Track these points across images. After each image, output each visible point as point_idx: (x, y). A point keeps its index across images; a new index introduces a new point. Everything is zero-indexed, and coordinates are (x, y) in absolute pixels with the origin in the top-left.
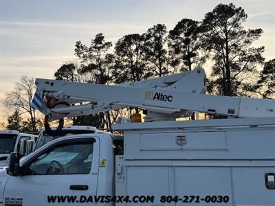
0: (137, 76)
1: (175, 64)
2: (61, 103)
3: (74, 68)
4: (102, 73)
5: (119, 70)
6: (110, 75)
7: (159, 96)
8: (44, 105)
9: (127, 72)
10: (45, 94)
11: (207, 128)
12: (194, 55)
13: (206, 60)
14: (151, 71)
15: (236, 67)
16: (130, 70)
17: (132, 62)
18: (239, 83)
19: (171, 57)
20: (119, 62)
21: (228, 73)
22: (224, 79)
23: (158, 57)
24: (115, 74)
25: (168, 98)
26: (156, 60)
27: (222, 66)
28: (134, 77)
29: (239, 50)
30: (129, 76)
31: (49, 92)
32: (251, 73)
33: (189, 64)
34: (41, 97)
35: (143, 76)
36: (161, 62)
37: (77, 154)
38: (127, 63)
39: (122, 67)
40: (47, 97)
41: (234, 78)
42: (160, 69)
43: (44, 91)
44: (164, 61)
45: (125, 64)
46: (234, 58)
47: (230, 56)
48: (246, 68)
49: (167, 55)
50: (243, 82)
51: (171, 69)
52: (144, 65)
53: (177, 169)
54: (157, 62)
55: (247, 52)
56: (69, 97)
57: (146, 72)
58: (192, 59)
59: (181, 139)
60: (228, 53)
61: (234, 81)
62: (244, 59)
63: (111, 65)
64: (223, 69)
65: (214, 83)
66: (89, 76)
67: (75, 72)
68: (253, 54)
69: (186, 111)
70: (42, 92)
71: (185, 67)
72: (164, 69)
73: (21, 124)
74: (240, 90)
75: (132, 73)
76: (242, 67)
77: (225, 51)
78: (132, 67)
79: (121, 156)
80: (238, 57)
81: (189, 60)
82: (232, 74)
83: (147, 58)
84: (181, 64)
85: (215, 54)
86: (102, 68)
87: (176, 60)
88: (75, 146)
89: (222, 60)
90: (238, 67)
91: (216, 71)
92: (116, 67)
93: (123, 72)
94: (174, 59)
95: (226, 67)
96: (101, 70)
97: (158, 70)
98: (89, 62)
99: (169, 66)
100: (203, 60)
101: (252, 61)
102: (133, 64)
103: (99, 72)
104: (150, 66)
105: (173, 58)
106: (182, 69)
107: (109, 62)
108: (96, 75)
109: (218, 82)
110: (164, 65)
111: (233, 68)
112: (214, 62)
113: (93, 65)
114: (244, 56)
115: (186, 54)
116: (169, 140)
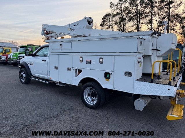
7: (71, 29)
8: (45, 34)
33: (169, 8)
34: (43, 31)
44: (154, 7)
54: (151, 8)
56: (50, 31)
58: (171, 5)
59: (61, 45)
63: (126, 12)
71: (166, 10)
94: (161, 6)
100: (179, 5)
103: (121, 16)
108: (119, 17)
113: (118, 13)
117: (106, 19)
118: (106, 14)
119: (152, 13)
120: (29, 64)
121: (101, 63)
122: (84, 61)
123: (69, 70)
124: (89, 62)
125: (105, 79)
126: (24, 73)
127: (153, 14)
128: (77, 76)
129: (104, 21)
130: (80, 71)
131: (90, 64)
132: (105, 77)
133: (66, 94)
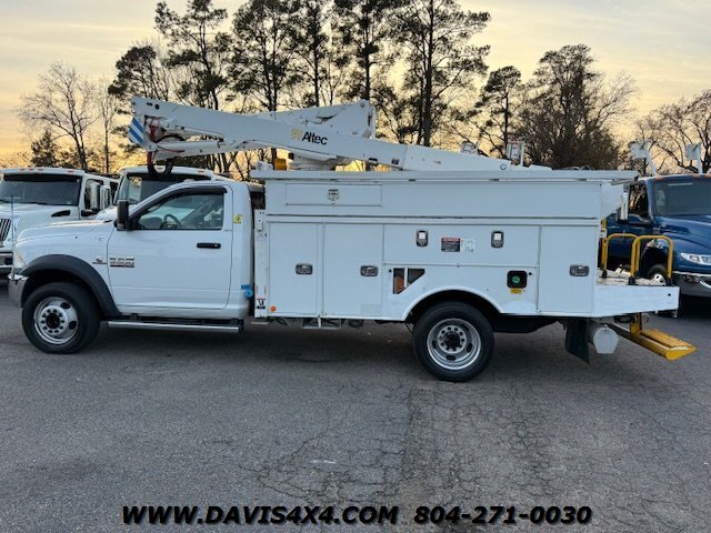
0: (275, 79)
1: (341, 63)
2: (171, 136)
3: (154, 55)
4: (209, 69)
5: (240, 66)
6: (224, 74)
7: (309, 137)
8: (147, 138)
9: (255, 71)
10: (149, 121)
11: (363, 181)
12: (376, 49)
13: (396, 60)
14: (300, 74)
15: (441, 77)
16: (261, 68)
17: (265, 53)
18: (444, 107)
19: (335, 49)
20: (241, 52)
21: (429, 86)
22: (422, 96)
23: (313, 47)
24: (235, 74)
25: (321, 140)
26: (308, 52)
27: (420, 74)
28: (269, 82)
29: (449, 48)
30: (260, 79)
31: (153, 118)
32: (464, 90)
33: (366, 65)
34: (142, 125)
35: (285, 80)
36: (319, 57)
37: (192, 210)
38: (257, 55)
39: (246, 62)
40: (150, 126)
41: (437, 97)
42: (316, 71)
43: (146, 117)
44: (322, 56)
45: (251, 55)
46: (441, 61)
47: (435, 57)
48: (457, 81)
49: (329, 46)
50: (452, 104)
51: (334, 71)
52: (287, 61)
53: (327, 226)
54: (311, 56)
55: (463, 53)
56: (183, 128)
57: (289, 74)
58: (371, 57)
59: (333, 192)
60: (431, 53)
61: (437, 101)
62: (455, 66)
63: (224, 55)
64: (421, 79)
65: (405, 102)
66: (183, 74)
67: (157, 63)
68: (471, 58)
69: (343, 158)
70: (143, 118)
71: (359, 70)
72: (324, 71)
73: (57, 156)
74: (445, 118)
75: (265, 73)
76: (452, 79)
77: (427, 48)
78: (264, 62)
79: (262, 211)
80: (447, 60)
81: (367, 59)
82: (435, 89)
83: (292, 48)
84: (353, 65)
85: (410, 52)
86: (209, 58)
87: (345, 57)
88: (193, 197)
89: (422, 63)
90: (444, 78)
91: (410, 83)
92: (237, 60)
93: (247, 70)
94: (342, 55)
95: (427, 77)
96: (205, 63)
97: (311, 72)
98: (184, 47)
99: (332, 66)
100: (391, 60)
101: (467, 69)
102: (268, 56)
103: (202, 68)
104: (298, 63)
105: (338, 52)
106: (354, 74)
107: (223, 50)
108: (196, 71)
109: (412, 101)
110: (323, 63)
111: (437, 79)
112: (409, 66)
113: (191, 52)
114: (456, 60)
115: (363, 46)
116: (319, 193)
117: (132, 66)
118: (135, 49)
119: (316, 74)
120: (99, 262)
121: (497, 245)
122: (435, 243)
123: (368, 271)
124: (453, 246)
125: (510, 290)
126: (65, 306)
127: (321, 75)
128: (403, 289)
129: (125, 76)
130: (417, 273)
131: (458, 250)
132: (510, 284)
133: (307, 361)
